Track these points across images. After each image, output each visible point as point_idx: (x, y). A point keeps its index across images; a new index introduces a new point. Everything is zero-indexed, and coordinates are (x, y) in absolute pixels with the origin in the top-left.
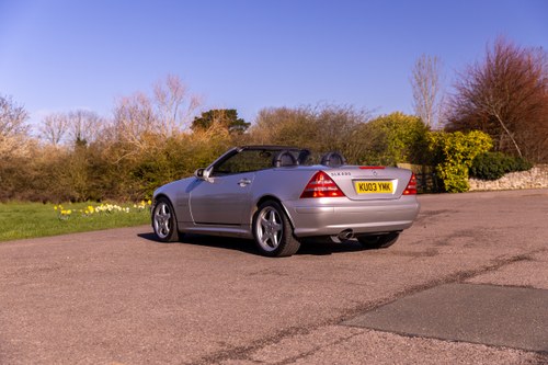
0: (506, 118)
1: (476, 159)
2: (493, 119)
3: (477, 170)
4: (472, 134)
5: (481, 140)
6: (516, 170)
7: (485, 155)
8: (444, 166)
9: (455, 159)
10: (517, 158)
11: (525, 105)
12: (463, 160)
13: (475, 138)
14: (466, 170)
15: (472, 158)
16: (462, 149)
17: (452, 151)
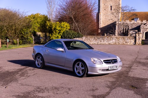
0: (75, 18)
1: (64, 33)
2: (71, 18)
3: (64, 36)
4: (63, 23)
5: (66, 25)
6: (77, 37)
7: (67, 31)
8: (52, 35)
9: (56, 32)
10: (78, 33)
11: (82, 14)
12: (59, 33)
13: (64, 25)
14: (60, 37)
15: (62, 32)
16: (59, 29)
17: (55, 29)
